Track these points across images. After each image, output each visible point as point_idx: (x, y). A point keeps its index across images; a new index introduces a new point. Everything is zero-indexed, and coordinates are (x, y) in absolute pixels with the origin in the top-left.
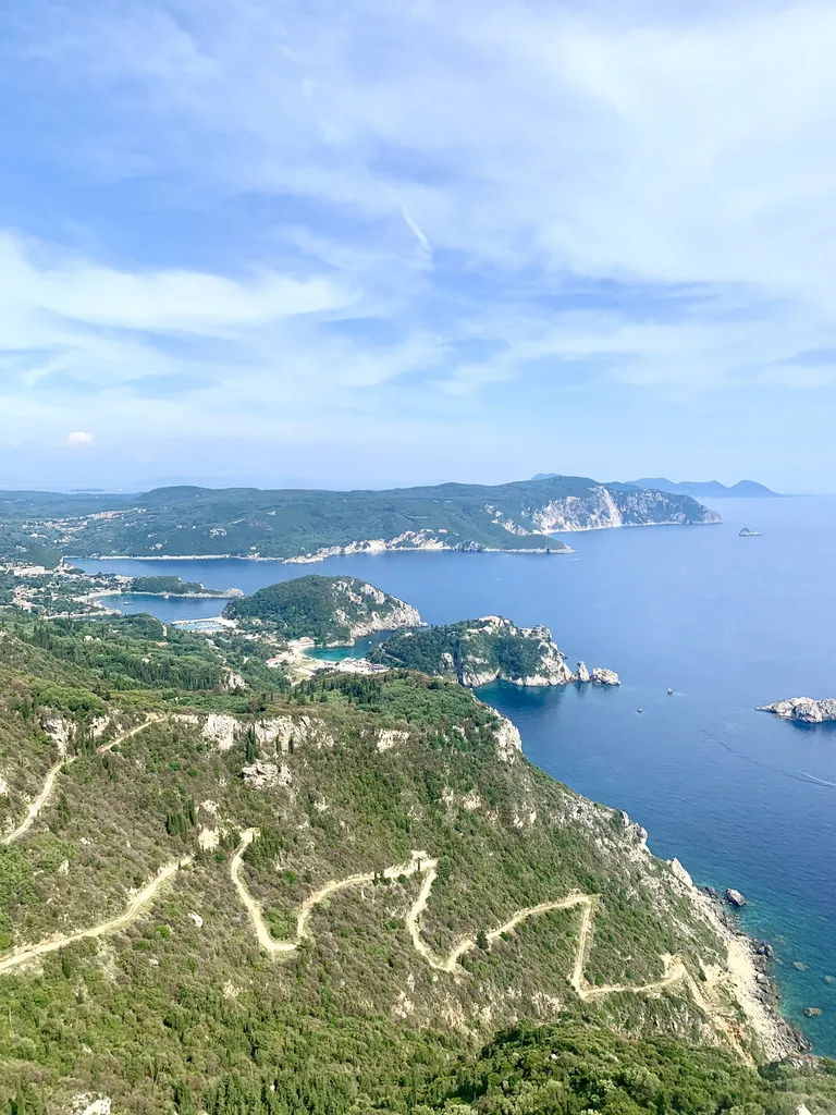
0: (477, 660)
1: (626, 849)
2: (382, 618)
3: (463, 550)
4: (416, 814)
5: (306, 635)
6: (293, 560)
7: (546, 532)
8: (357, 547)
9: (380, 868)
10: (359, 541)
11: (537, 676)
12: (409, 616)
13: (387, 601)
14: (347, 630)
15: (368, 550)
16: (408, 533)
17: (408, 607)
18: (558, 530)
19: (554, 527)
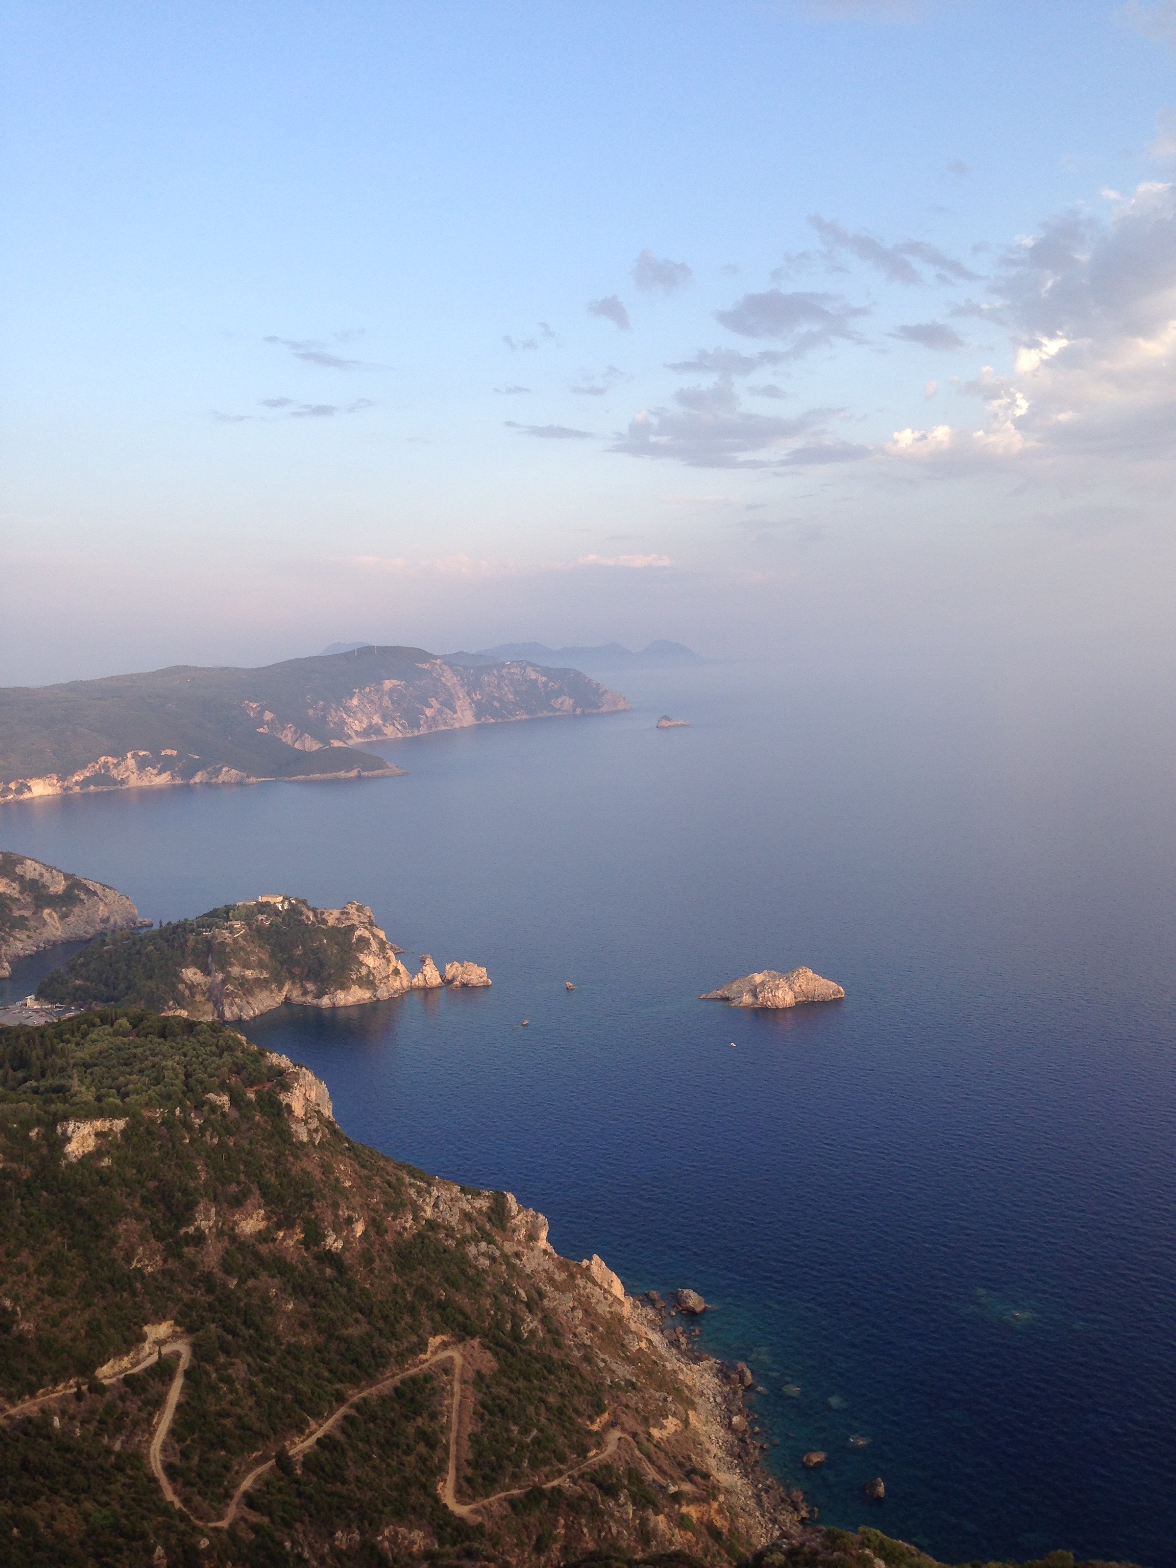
0: (249, 973)
1: (515, 1254)
2: (63, 917)
3: (206, 785)
4: (148, 1260)
7: (354, 742)
9: (87, 1368)
11: (355, 988)
12: (115, 910)
13: (69, 889)
15: (27, 795)
16: (103, 759)
18: (374, 738)
19: (366, 733)
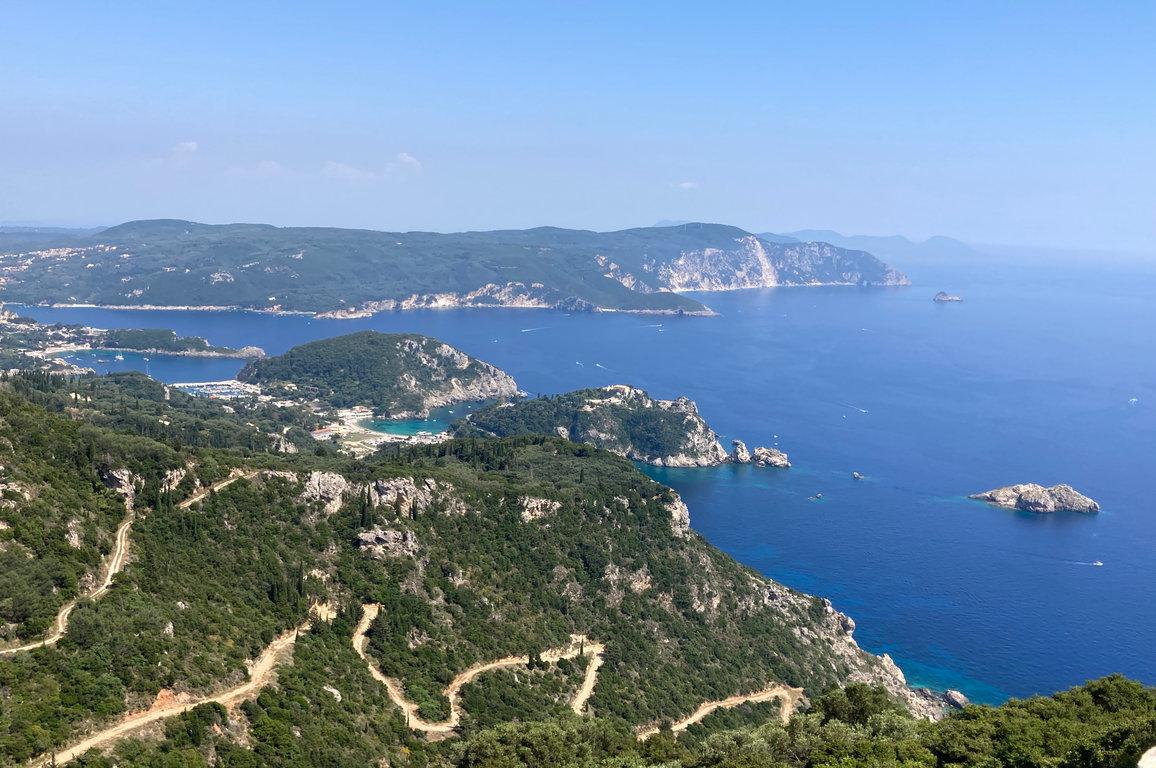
0: (602, 435)
1: (829, 640)
2: (465, 385)
3: (564, 310)
4: (573, 592)
5: (363, 404)
6: (329, 315)
7: (677, 290)
8: (418, 301)
9: (534, 652)
10: (421, 294)
11: (682, 456)
12: (502, 385)
13: (471, 366)
14: (419, 398)
15: (433, 305)
16: (489, 286)
17: (501, 374)
18: (691, 289)
19: (687, 285)
